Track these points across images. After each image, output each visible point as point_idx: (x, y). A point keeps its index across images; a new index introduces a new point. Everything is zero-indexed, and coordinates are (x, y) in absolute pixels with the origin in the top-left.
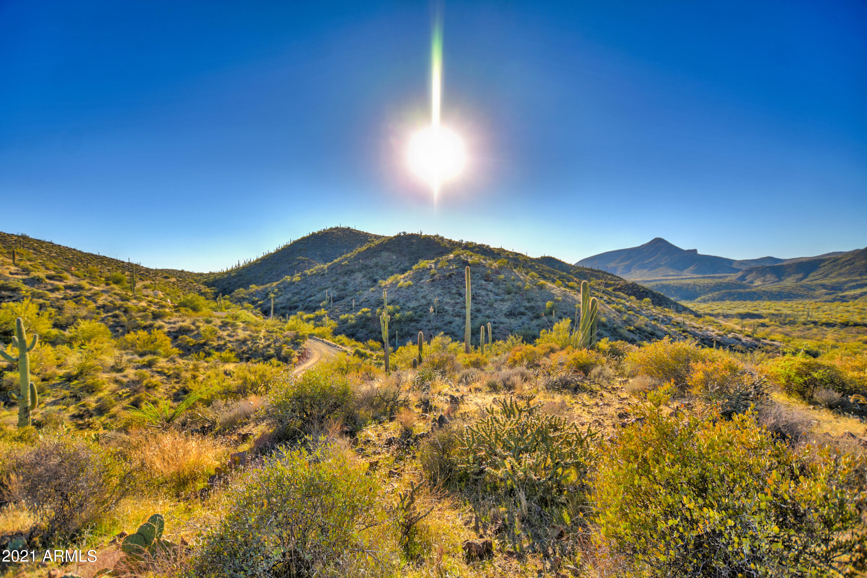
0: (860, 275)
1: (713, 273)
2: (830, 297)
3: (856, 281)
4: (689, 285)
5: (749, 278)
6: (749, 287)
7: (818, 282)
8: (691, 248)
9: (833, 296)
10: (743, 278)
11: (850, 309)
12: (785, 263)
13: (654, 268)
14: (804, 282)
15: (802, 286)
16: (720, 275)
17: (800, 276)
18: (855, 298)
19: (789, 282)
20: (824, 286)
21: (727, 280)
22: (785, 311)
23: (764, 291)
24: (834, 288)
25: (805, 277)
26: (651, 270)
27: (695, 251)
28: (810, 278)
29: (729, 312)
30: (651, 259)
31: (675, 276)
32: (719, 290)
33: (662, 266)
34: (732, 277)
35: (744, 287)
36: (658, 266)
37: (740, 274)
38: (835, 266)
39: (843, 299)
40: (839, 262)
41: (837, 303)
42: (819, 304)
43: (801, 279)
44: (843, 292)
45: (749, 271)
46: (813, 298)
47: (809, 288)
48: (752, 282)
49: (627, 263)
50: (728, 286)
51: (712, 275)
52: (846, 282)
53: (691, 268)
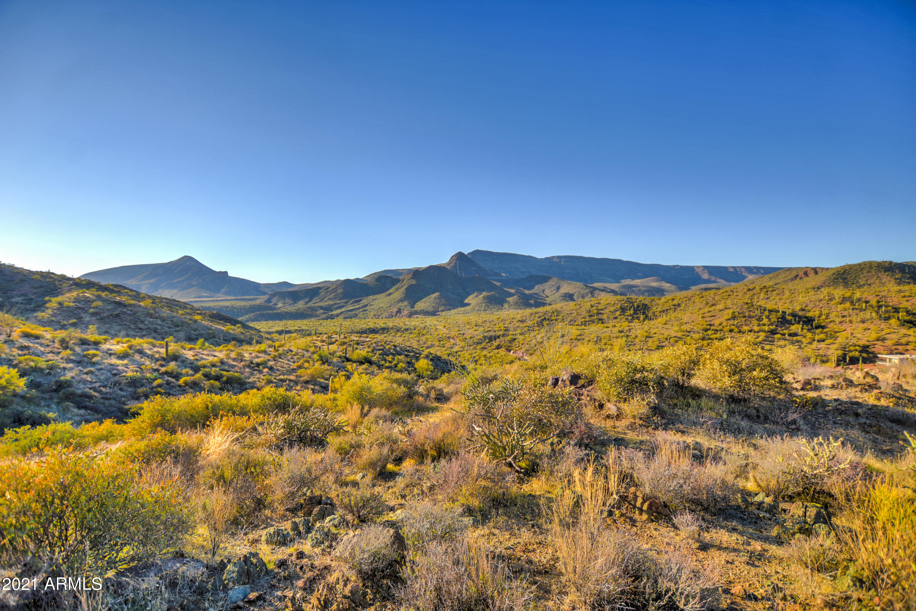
0: (340, 300)
1: (242, 295)
2: (324, 316)
3: (338, 304)
4: (227, 307)
5: (274, 300)
6: (275, 309)
7: (318, 304)
8: (223, 270)
9: (326, 315)
10: (269, 301)
11: (336, 324)
12: (296, 289)
13: (186, 288)
14: (310, 304)
15: (309, 308)
16: (250, 297)
17: (307, 300)
18: (338, 315)
19: (301, 305)
20: (322, 308)
21: (258, 302)
22: (304, 327)
23: (286, 312)
24: (328, 309)
25: (310, 301)
26: (183, 290)
27: (226, 273)
28: (313, 301)
29: (270, 330)
30: (182, 279)
31: (209, 297)
32: (253, 312)
33: (194, 286)
34: (261, 300)
35: (270, 308)
36: (190, 286)
37: (266, 297)
38: (327, 292)
39: (332, 317)
40: (329, 290)
41: (329, 320)
42: (321, 321)
43: (308, 302)
44: (332, 311)
45: (274, 295)
46: (318, 316)
47: (313, 309)
48: (276, 304)
49: (152, 281)
50: (259, 308)
51: (243, 297)
52: (333, 305)
53: (223, 290)
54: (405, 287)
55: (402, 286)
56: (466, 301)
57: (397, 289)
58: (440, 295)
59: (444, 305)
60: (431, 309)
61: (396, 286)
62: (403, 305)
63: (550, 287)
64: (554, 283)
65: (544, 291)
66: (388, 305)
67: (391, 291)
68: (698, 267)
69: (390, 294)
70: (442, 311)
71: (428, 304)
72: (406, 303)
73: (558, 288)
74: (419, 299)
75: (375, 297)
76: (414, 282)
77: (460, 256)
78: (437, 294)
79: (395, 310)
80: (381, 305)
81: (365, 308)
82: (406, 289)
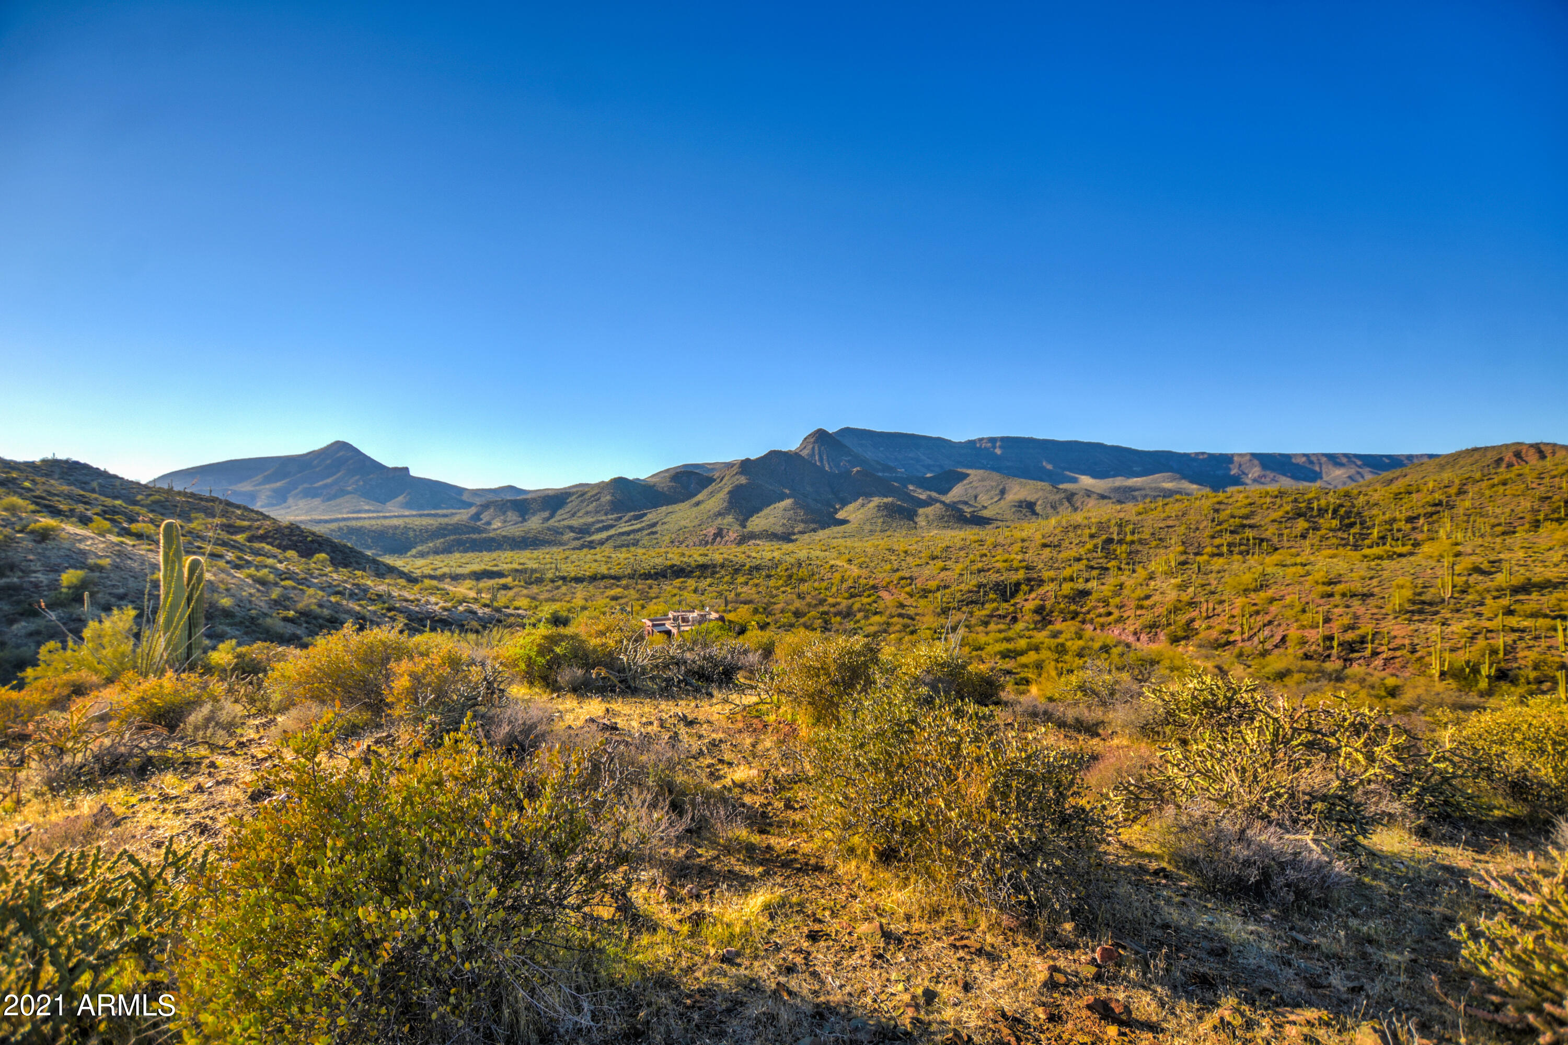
0: (606, 514)
1: (435, 508)
2: (577, 543)
3: (602, 521)
4: (396, 527)
5: (485, 517)
6: (485, 531)
7: (566, 523)
8: (400, 464)
9: (581, 542)
10: (477, 517)
11: (598, 557)
12: (529, 496)
13: (335, 497)
14: (552, 522)
15: (549, 529)
16: (445, 511)
17: (546, 514)
18: (602, 543)
19: (535, 523)
20: (571, 529)
21: (455, 520)
22: (532, 565)
23: (504, 537)
24: (583, 531)
25: (552, 516)
26: (329, 499)
27: (407, 469)
28: (557, 518)
29: (460, 571)
30: (329, 481)
31: (373, 512)
32: (444, 536)
33: (349, 493)
34: (462, 516)
35: (478, 530)
36: (342, 493)
37: (473, 510)
38: (582, 502)
39: (591, 545)
40: (587, 496)
41: (585, 550)
42: (567, 553)
43: (548, 519)
44: (590, 534)
45: (486, 506)
46: (562, 544)
47: (557, 532)
48: (489, 523)
49: (278, 484)
50: (457, 529)
51: (433, 512)
52: (593, 523)
53: (400, 499)
54: (727, 490)
55: (721, 489)
56: (840, 515)
57: (712, 494)
58: (796, 503)
59: (802, 521)
60: (779, 530)
61: (710, 489)
62: (725, 521)
63: (988, 491)
64: (994, 484)
65: (976, 497)
66: (696, 522)
67: (700, 497)
68: (1241, 455)
69: (698, 504)
70: (802, 533)
71: (772, 520)
72: (729, 519)
73: (1003, 492)
74: (757, 510)
75: (670, 508)
76: (743, 480)
77: (820, 436)
78: (788, 502)
79: (712, 531)
80: (683, 523)
81: (654, 529)
82: (729, 492)
